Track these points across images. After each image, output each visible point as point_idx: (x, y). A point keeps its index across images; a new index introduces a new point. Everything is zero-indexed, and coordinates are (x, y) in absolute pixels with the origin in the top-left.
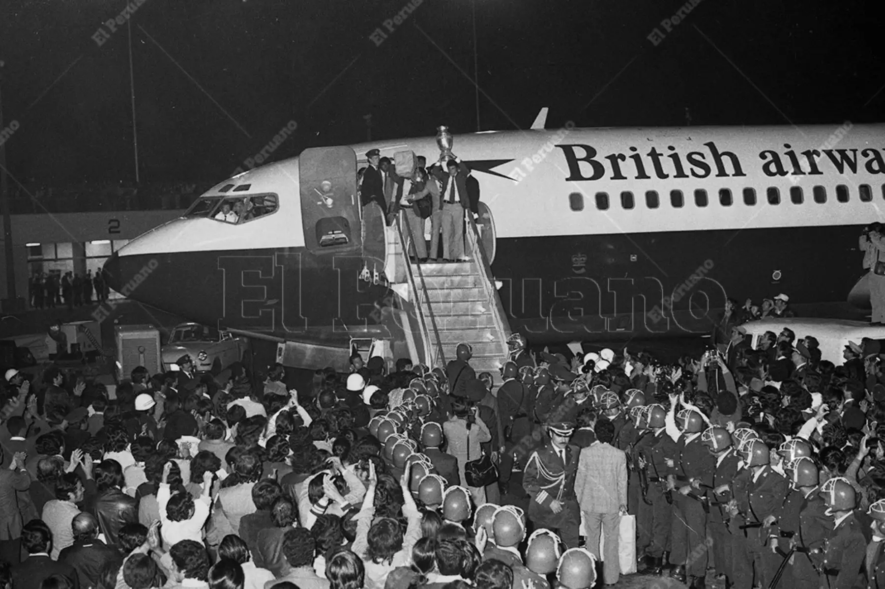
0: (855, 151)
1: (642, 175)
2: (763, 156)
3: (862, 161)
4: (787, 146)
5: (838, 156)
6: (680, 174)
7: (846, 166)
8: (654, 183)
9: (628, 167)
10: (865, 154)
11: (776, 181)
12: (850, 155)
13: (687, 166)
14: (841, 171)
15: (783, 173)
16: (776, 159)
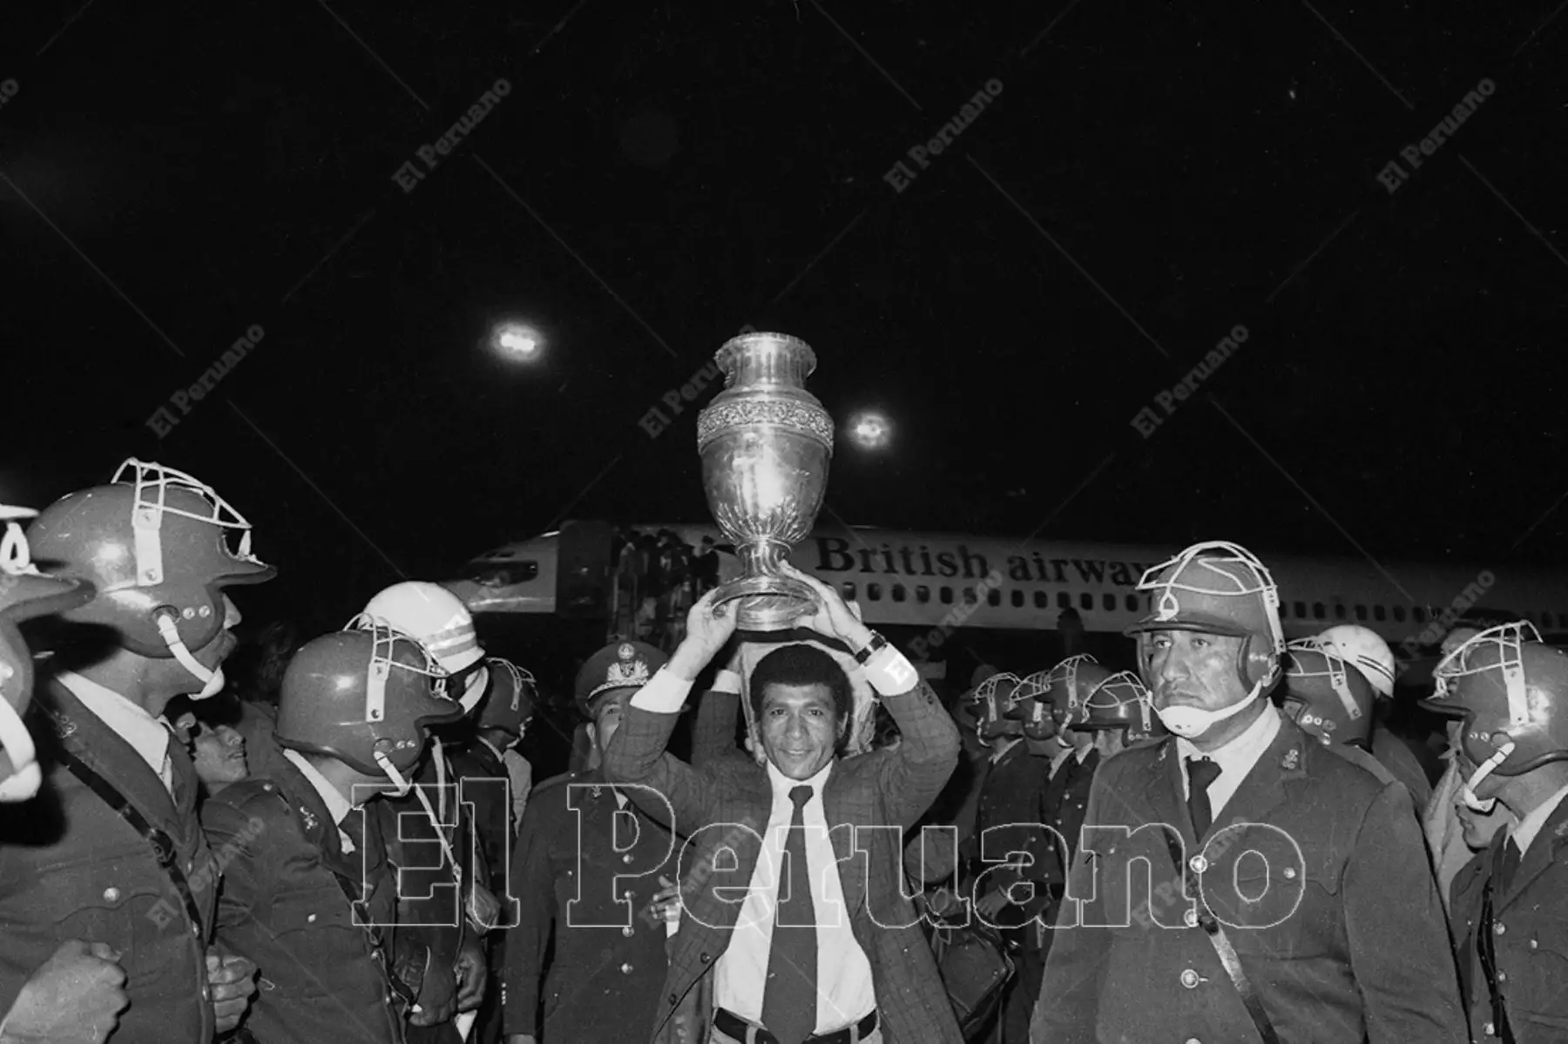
0: (1102, 563)
1: (891, 569)
2: (1010, 561)
3: (1108, 572)
4: (1036, 554)
5: (1084, 566)
6: (928, 571)
7: (1093, 577)
8: (901, 578)
9: (879, 561)
10: (1112, 566)
11: (1021, 585)
12: (1098, 566)
13: (936, 565)
14: (1087, 580)
15: (1027, 577)
16: (1024, 567)
